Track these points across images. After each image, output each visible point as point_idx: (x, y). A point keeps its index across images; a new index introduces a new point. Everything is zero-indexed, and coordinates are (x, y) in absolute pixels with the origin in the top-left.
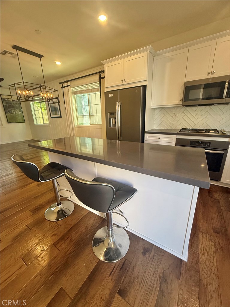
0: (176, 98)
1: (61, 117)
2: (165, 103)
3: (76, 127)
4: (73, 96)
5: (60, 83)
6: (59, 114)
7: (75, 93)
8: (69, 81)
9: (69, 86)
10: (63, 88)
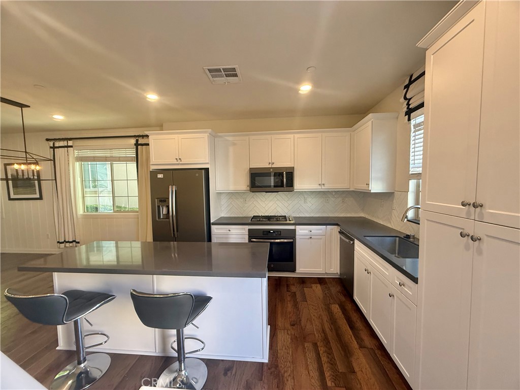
0: (243, 183)
1: (41, 198)
2: (232, 188)
3: (79, 216)
4: (77, 164)
5: (47, 140)
6: (36, 194)
7: (81, 159)
8: (70, 139)
9: (71, 147)
10: (54, 148)
